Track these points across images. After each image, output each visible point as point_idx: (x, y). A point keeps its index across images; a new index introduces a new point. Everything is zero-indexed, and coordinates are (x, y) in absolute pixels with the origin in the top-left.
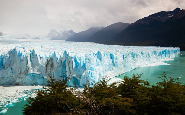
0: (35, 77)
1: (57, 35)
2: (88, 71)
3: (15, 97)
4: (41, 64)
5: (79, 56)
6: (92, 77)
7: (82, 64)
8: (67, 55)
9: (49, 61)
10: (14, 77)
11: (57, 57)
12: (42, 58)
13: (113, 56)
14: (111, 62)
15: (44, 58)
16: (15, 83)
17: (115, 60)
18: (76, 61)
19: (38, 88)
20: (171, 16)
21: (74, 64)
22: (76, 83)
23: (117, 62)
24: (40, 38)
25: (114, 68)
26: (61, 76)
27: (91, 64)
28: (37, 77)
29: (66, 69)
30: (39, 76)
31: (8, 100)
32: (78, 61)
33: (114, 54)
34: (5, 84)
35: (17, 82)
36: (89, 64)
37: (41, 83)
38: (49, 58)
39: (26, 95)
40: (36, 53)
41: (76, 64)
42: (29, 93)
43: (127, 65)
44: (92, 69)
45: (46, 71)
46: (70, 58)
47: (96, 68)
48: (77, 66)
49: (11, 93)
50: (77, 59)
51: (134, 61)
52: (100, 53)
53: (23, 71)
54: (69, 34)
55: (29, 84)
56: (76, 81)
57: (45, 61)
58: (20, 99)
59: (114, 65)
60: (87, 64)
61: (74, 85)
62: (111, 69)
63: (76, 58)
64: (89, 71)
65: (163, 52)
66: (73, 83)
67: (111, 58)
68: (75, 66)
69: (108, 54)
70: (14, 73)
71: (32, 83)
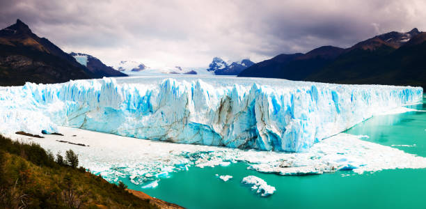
0: (199, 129)
1: (223, 67)
2: (297, 120)
3: (169, 163)
4: (210, 108)
5: (280, 94)
6: (305, 132)
7: (286, 108)
8: (259, 90)
9: (225, 102)
10: (165, 128)
11: (239, 95)
12: (212, 96)
13: (337, 96)
14: (333, 105)
15: (215, 97)
16: (166, 138)
17: (339, 102)
18: (274, 102)
19: (205, 150)
20: (406, 40)
21: (271, 107)
22: (275, 143)
23: (343, 106)
24: (197, 71)
25: (339, 116)
26: (247, 131)
27: (303, 108)
28: (203, 129)
29: (256, 116)
30: (206, 128)
31: (158, 167)
32: (279, 102)
33: (338, 93)
34: (151, 137)
35: (170, 135)
36: (299, 108)
37: (210, 142)
38: (225, 98)
39: (187, 161)
40: (201, 87)
41: (275, 108)
42: (192, 159)
43: (356, 112)
44: (304, 117)
45: (219, 120)
46: (264, 96)
47: (310, 115)
48: (276, 112)
49: (162, 155)
50: (277, 99)
51: (366, 106)
52: (316, 89)
53: (180, 118)
54: (243, 64)
55: (189, 142)
56: (274, 140)
57: (217, 103)
58: (178, 166)
59: (338, 111)
60: (295, 109)
61: (272, 147)
62: (334, 119)
63: (274, 97)
64: (299, 121)
65: (403, 91)
66: (269, 143)
67: (333, 99)
68: (273, 110)
69: (328, 91)
70: (165, 120)
71: (195, 140)
